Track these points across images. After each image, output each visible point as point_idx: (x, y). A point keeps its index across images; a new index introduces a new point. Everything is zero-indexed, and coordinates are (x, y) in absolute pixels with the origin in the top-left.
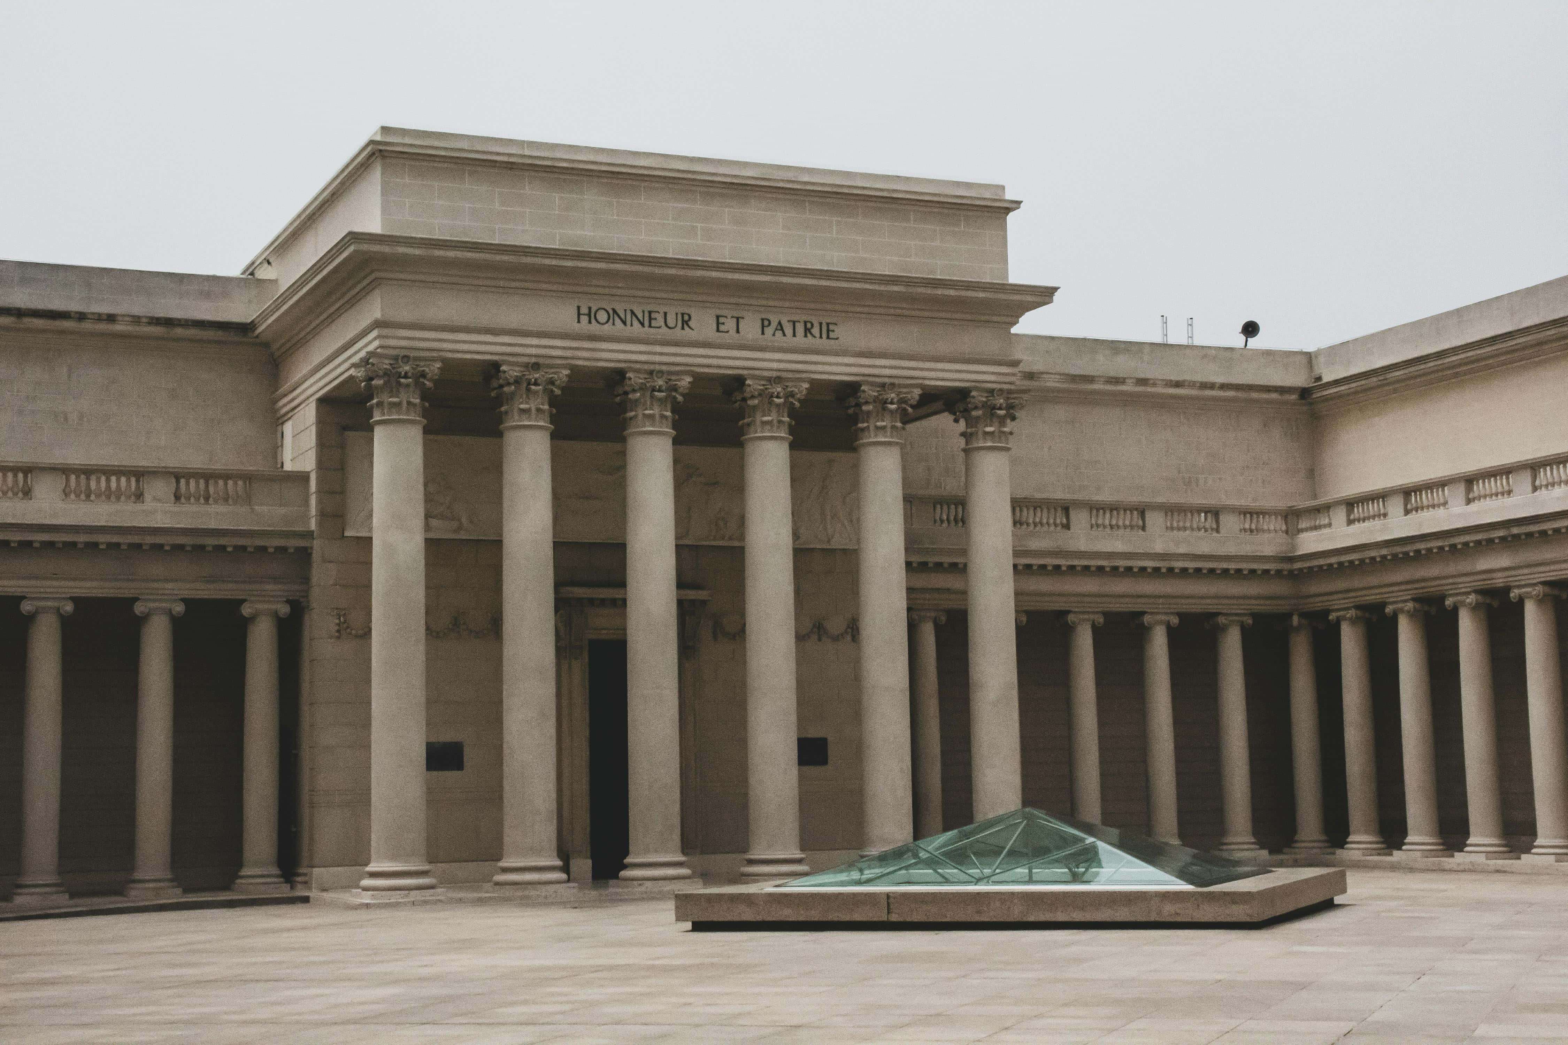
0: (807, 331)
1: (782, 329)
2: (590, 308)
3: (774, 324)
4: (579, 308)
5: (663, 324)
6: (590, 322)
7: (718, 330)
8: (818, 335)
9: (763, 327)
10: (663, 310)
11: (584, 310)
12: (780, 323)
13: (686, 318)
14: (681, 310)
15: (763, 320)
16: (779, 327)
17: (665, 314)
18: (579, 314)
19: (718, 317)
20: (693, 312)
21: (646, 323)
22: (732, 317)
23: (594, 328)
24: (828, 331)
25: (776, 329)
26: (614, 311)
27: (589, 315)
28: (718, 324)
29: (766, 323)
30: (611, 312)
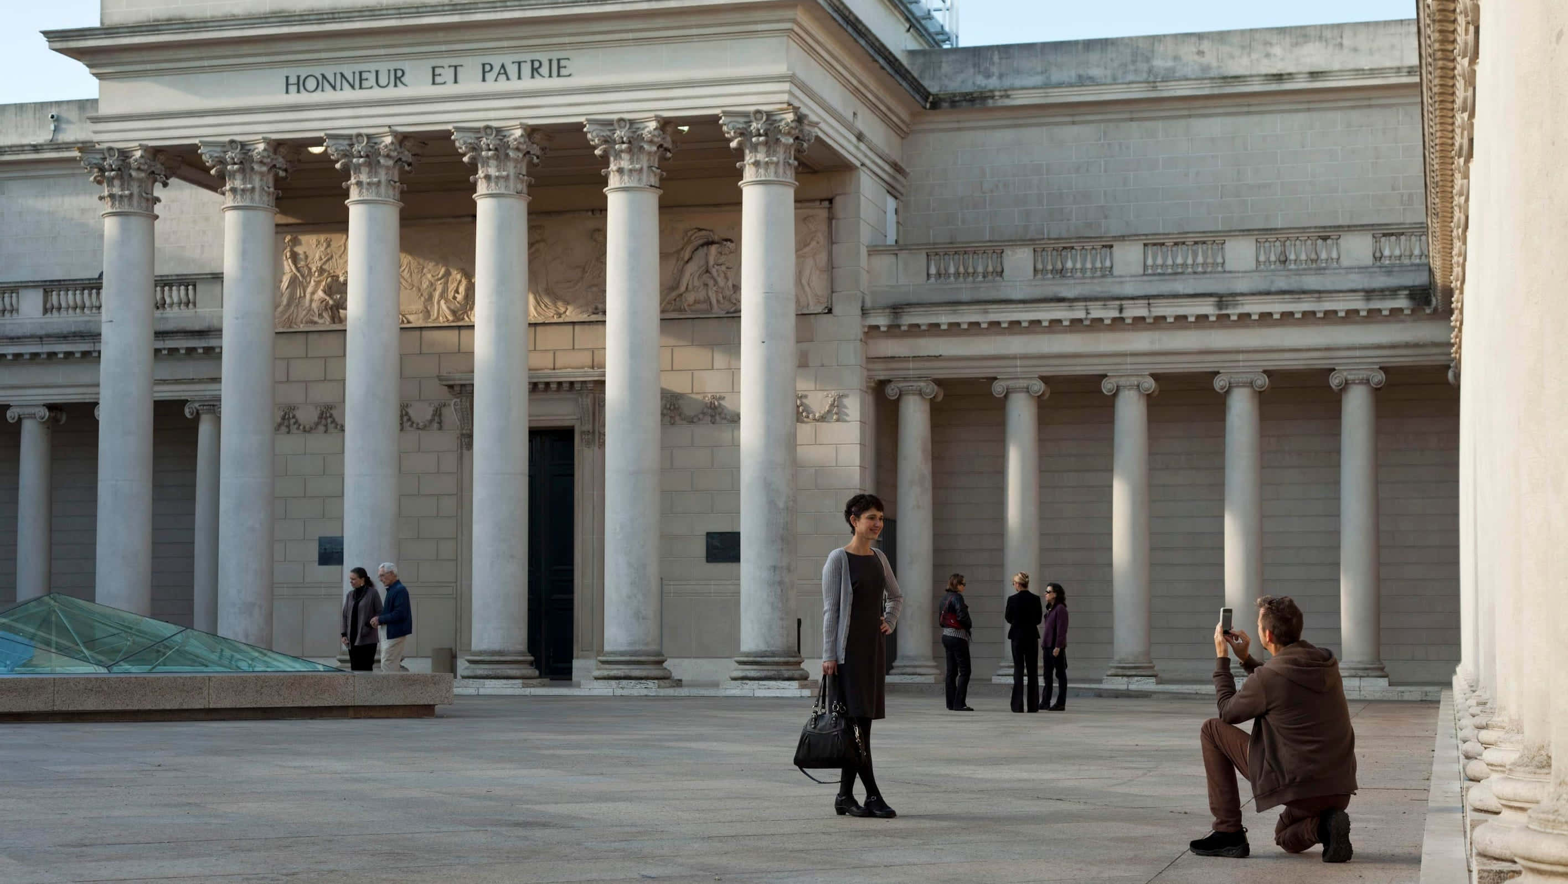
0: (535, 71)
1: (506, 73)
2: (299, 77)
3: (497, 69)
4: (287, 78)
5: (375, 84)
6: (298, 91)
7: (434, 83)
8: (547, 74)
9: (484, 72)
10: (373, 67)
11: (293, 80)
12: (503, 66)
13: (399, 73)
14: (393, 65)
15: (484, 65)
16: (502, 71)
17: (377, 72)
18: (287, 84)
19: (434, 69)
20: (406, 65)
21: (357, 85)
22: (450, 66)
23: (304, 98)
24: (559, 67)
25: (499, 74)
26: (324, 76)
27: (298, 84)
28: (434, 75)
29: (488, 68)
30: (320, 78)
